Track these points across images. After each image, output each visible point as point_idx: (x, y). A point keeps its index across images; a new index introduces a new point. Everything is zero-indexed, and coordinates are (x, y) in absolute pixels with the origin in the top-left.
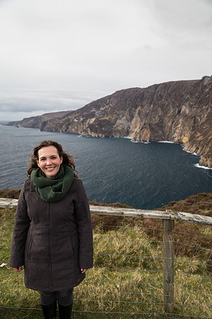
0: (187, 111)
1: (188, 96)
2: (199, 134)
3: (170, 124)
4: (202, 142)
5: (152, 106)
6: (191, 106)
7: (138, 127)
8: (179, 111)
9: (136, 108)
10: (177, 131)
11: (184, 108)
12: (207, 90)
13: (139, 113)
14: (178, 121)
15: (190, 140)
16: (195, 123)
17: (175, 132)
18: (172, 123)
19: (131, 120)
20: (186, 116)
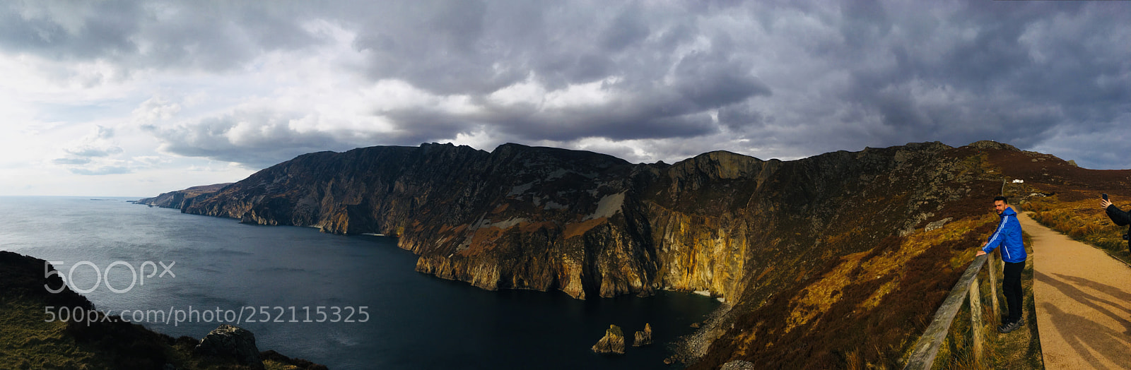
0: (402, 189)
1: (403, 168)
2: (417, 223)
3: (378, 207)
4: (422, 235)
5: (352, 179)
6: (407, 183)
7: (331, 209)
8: (391, 189)
9: (328, 181)
10: (389, 218)
11: (397, 184)
12: (427, 162)
13: (333, 190)
14: (389, 203)
15: (406, 232)
16: (412, 205)
17: (385, 219)
18: (382, 206)
19: (320, 199)
20: (401, 196)
